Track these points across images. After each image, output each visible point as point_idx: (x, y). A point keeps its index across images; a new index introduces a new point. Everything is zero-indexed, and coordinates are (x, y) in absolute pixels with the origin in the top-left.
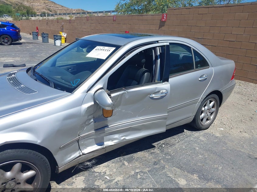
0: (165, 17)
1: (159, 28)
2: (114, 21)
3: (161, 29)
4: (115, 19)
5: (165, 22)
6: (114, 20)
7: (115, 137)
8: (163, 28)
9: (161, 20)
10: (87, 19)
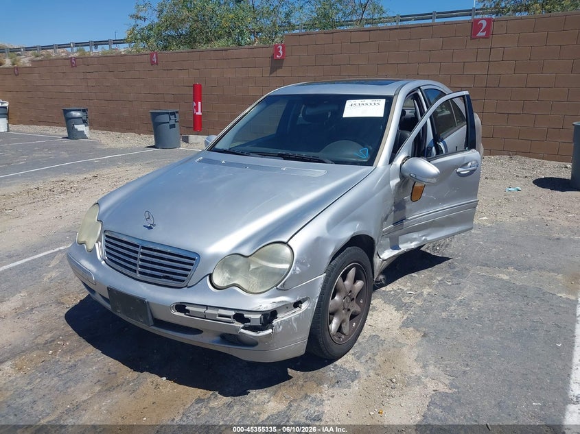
0: (281, 52)
1: (271, 73)
2: (152, 65)
3: (274, 75)
4: (155, 60)
5: (282, 60)
6: (153, 63)
7: (414, 237)
8: (279, 72)
9: (272, 57)
10: (72, 63)
